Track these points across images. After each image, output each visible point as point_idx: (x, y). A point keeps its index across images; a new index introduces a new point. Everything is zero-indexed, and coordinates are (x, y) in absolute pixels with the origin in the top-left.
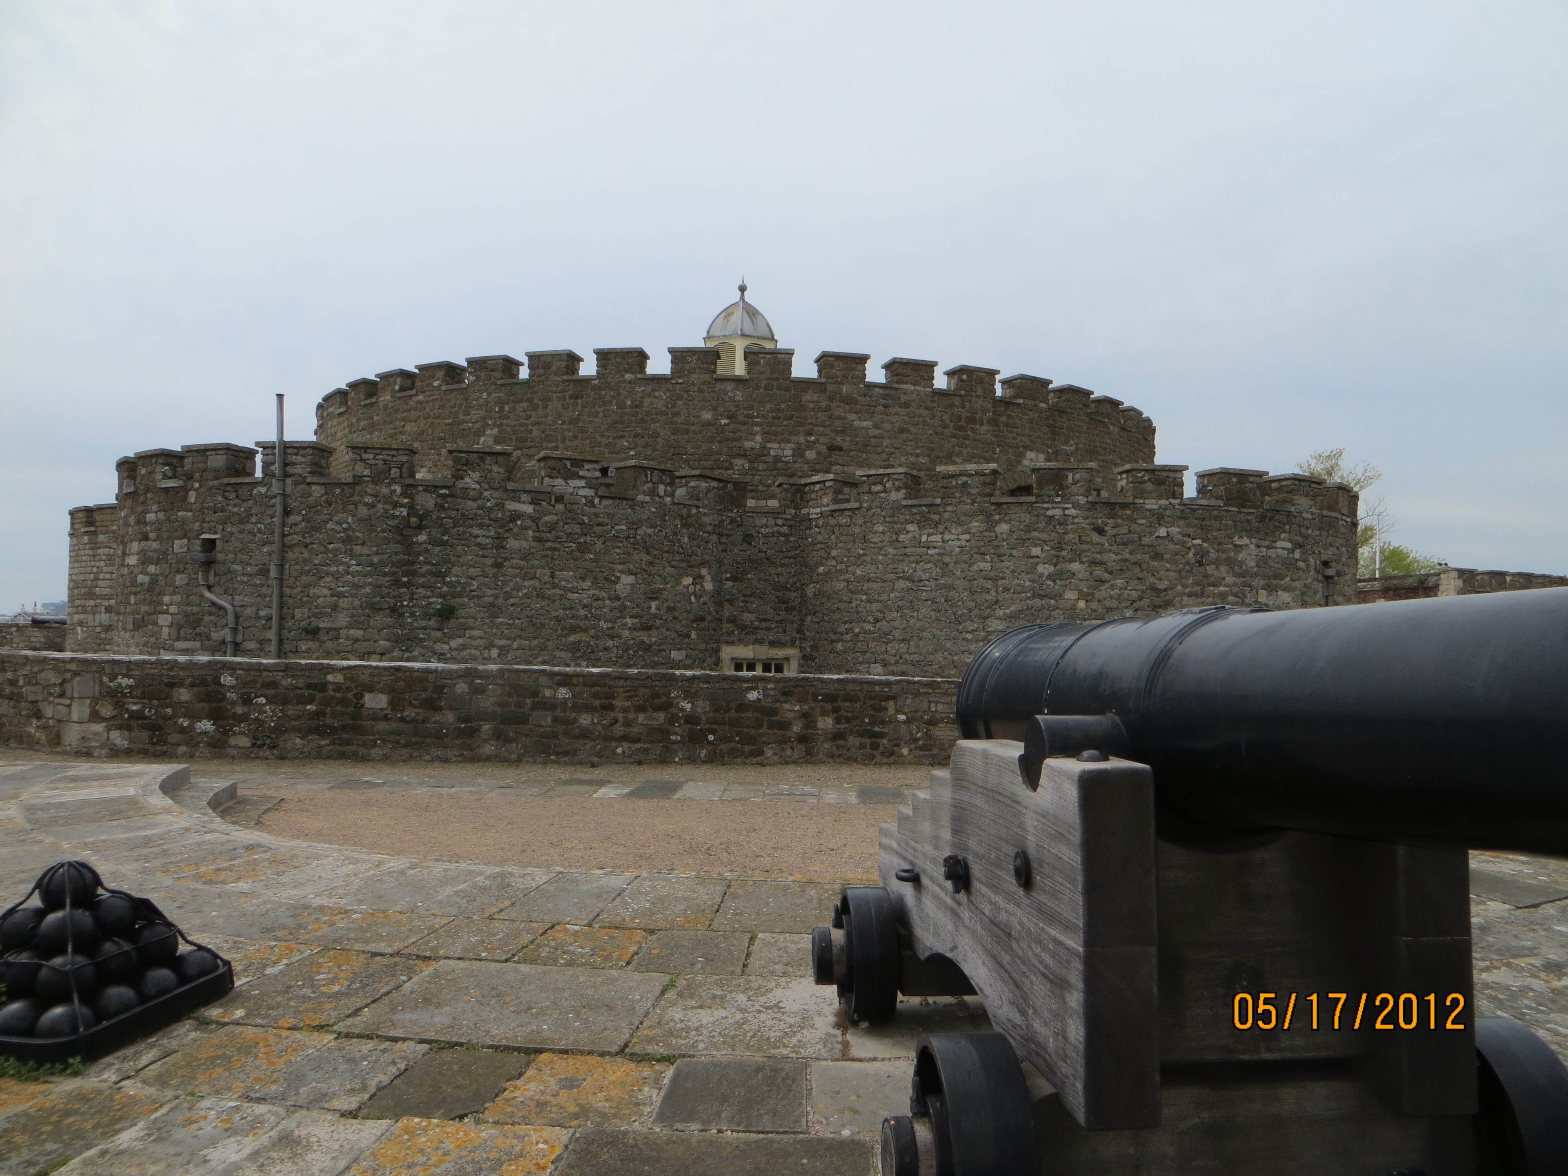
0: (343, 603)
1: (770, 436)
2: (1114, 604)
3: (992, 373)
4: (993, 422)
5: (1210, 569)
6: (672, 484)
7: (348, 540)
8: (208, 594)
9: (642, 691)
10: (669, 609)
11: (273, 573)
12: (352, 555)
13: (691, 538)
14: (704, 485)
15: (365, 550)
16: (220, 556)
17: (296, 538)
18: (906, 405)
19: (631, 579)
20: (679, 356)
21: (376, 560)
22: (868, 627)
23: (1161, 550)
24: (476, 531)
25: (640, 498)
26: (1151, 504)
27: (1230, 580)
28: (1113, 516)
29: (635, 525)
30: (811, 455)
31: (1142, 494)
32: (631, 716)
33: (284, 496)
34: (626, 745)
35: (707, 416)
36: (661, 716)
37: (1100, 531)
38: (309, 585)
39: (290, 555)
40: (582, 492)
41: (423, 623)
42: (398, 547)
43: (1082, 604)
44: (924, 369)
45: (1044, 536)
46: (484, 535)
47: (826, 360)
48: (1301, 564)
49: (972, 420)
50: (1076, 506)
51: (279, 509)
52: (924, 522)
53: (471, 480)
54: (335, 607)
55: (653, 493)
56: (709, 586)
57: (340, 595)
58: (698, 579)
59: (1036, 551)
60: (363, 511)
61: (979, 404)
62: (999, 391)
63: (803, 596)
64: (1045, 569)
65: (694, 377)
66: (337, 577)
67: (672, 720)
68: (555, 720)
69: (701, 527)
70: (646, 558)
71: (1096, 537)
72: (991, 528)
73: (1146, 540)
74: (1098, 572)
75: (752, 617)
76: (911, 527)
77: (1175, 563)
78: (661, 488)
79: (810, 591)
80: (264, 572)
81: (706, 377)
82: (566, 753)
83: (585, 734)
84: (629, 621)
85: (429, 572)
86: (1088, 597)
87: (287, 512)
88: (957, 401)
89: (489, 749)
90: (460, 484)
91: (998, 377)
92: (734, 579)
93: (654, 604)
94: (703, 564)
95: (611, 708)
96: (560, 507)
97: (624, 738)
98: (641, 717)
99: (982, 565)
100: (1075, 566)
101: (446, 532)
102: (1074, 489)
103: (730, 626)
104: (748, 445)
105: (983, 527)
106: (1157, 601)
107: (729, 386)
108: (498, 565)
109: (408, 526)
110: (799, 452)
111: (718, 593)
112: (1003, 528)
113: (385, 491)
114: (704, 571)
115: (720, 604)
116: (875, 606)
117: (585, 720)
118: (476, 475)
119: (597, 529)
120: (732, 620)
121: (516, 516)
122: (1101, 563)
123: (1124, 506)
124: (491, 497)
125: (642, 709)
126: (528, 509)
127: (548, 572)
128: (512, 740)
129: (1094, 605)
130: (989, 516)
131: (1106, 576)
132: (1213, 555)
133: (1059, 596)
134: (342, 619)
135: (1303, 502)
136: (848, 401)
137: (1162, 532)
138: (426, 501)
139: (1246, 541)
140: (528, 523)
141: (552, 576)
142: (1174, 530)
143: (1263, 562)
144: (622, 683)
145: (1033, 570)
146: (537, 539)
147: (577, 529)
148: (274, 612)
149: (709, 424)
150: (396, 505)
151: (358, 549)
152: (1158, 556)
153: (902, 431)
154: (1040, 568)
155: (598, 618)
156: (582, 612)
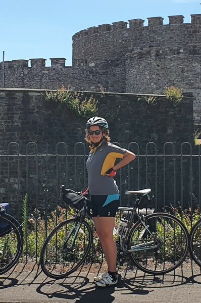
24: (36, 78)
40: (59, 67)
46: (37, 79)
101: (30, 79)
121: (44, 74)
126: (47, 72)
140: (47, 76)
150: (21, 74)
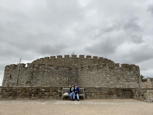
0: (25, 81)
1: (75, 63)
2: (113, 79)
3: (97, 57)
4: (98, 62)
5: (124, 75)
6: (63, 68)
7: (26, 74)
8: (10, 81)
9: (54, 89)
10: (63, 82)
11: (17, 78)
12: (26, 76)
13: (65, 73)
14: (67, 68)
15: (28, 75)
16: (12, 76)
17: (20, 74)
18: (89, 60)
19: (58, 78)
20: (65, 56)
21: (29, 76)
22: (85, 83)
23: (118, 73)
25: (60, 69)
26: (116, 68)
27: (126, 76)
28: (112, 69)
29: (59, 72)
30: (79, 65)
31: (115, 67)
32: (52, 93)
33: (19, 69)
34: (51, 97)
35: (68, 62)
36: (56, 93)
37: (110, 71)
38: (21, 79)
39: (19, 76)
41: (33, 83)
42: (32, 75)
43: (109, 80)
44: (90, 57)
45: (104, 72)
47: (80, 56)
48: (135, 75)
49: (96, 62)
50: (107, 68)
51: (18, 71)
52: (91, 71)
53: (40, 67)
54: (23, 82)
55: (61, 69)
56: (68, 79)
57: (24, 80)
58: (66, 78)
59: (103, 73)
60: (28, 71)
61: (96, 60)
62: (98, 59)
63: (78, 80)
64: (104, 76)
65: (67, 58)
66: (24, 78)
67: (58, 93)
68: (42, 93)
69: (67, 72)
70: (60, 76)
71: (110, 72)
72: (98, 71)
73: (116, 72)
74: (111, 76)
75: (73, 82)
76: (89, 71)
77: (120, 74)
78: (62, 68)
79: (79, 79)
80: (16, 78)
81: (68, 58)
82: (43, 98)
83: (46, 95)
84: (58, 83)
85: (35, 77)
86: (110, 79)
87: (19, 71)
88: (94, 60)
89: (33, 98)
90: (39, 68)
91: (98, 57)
92: (71, 78)
93: (61, 81)
94: (67, 76)
95: (49, 92)
96: (50, 70)
97: (51, 96)
98: (53, 93)
99: (98, 75)
100: (108, 75)
102: (107, 66)
103: (70, 84)
104: (72, 65)
105: (97, 71)
106: (118, 79)
107: (70, 59)
108: (43, 77)
109: (33, 72)
110: (78, 65)
111: (69, 80)
112: (99, 71)
113: (31, 68)
114: (67, 77)
115: (69, 81)
116: (86, 81)
117: (46, 93)
118: (41, 67)
119: (55, 72)
120: (70, 83)
122: (111, 75)
123: (113, 68)
124: (42, 69)
125: (53, 92)
127: (48, 77)
128: (36, 96)
129: (111, 80)
130: (98, 70)
131: (112, 76)
132: (124, 74)
133: (106, 79)
134: (24, 83)
135: (134, 67)
136: (83, 60)
137: (118, 71)
138: (35, 69)
139: (128, 72)
141: (49, 78)
142: (119, 71)
143: (130, 74)
144: (51, 88)
145: (103, 76)
146: (48, 74)
147: (52, 72)
148: (16, 83)
149: (68, 63)
151: (27, 75)
152: (118, 74)
153: (88, 63)
154: (104, 75)
155: (54, 82)
156: (52, 82)
